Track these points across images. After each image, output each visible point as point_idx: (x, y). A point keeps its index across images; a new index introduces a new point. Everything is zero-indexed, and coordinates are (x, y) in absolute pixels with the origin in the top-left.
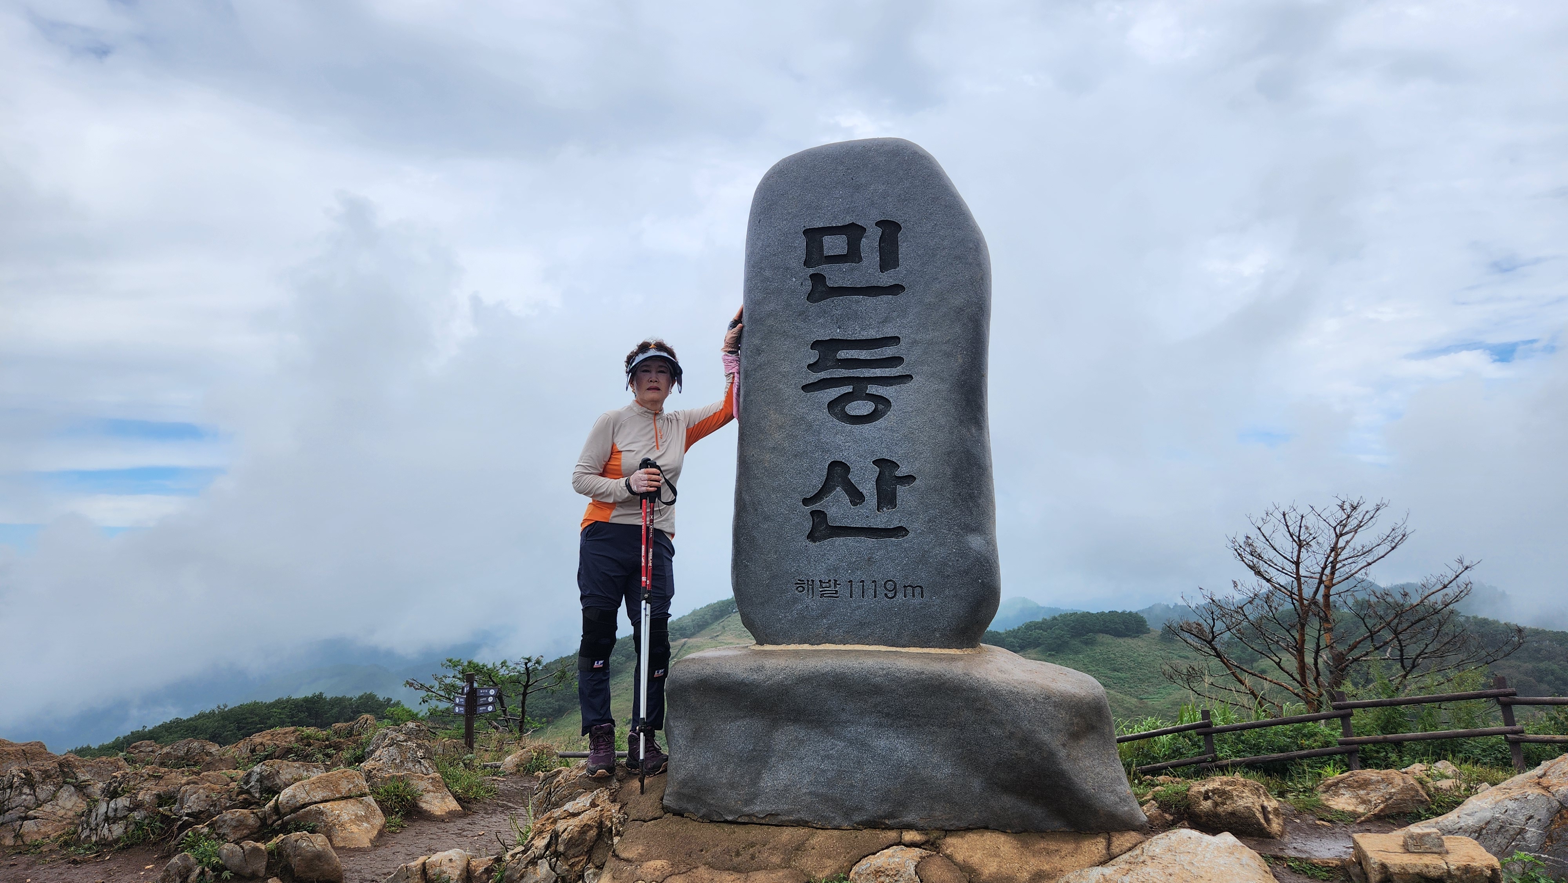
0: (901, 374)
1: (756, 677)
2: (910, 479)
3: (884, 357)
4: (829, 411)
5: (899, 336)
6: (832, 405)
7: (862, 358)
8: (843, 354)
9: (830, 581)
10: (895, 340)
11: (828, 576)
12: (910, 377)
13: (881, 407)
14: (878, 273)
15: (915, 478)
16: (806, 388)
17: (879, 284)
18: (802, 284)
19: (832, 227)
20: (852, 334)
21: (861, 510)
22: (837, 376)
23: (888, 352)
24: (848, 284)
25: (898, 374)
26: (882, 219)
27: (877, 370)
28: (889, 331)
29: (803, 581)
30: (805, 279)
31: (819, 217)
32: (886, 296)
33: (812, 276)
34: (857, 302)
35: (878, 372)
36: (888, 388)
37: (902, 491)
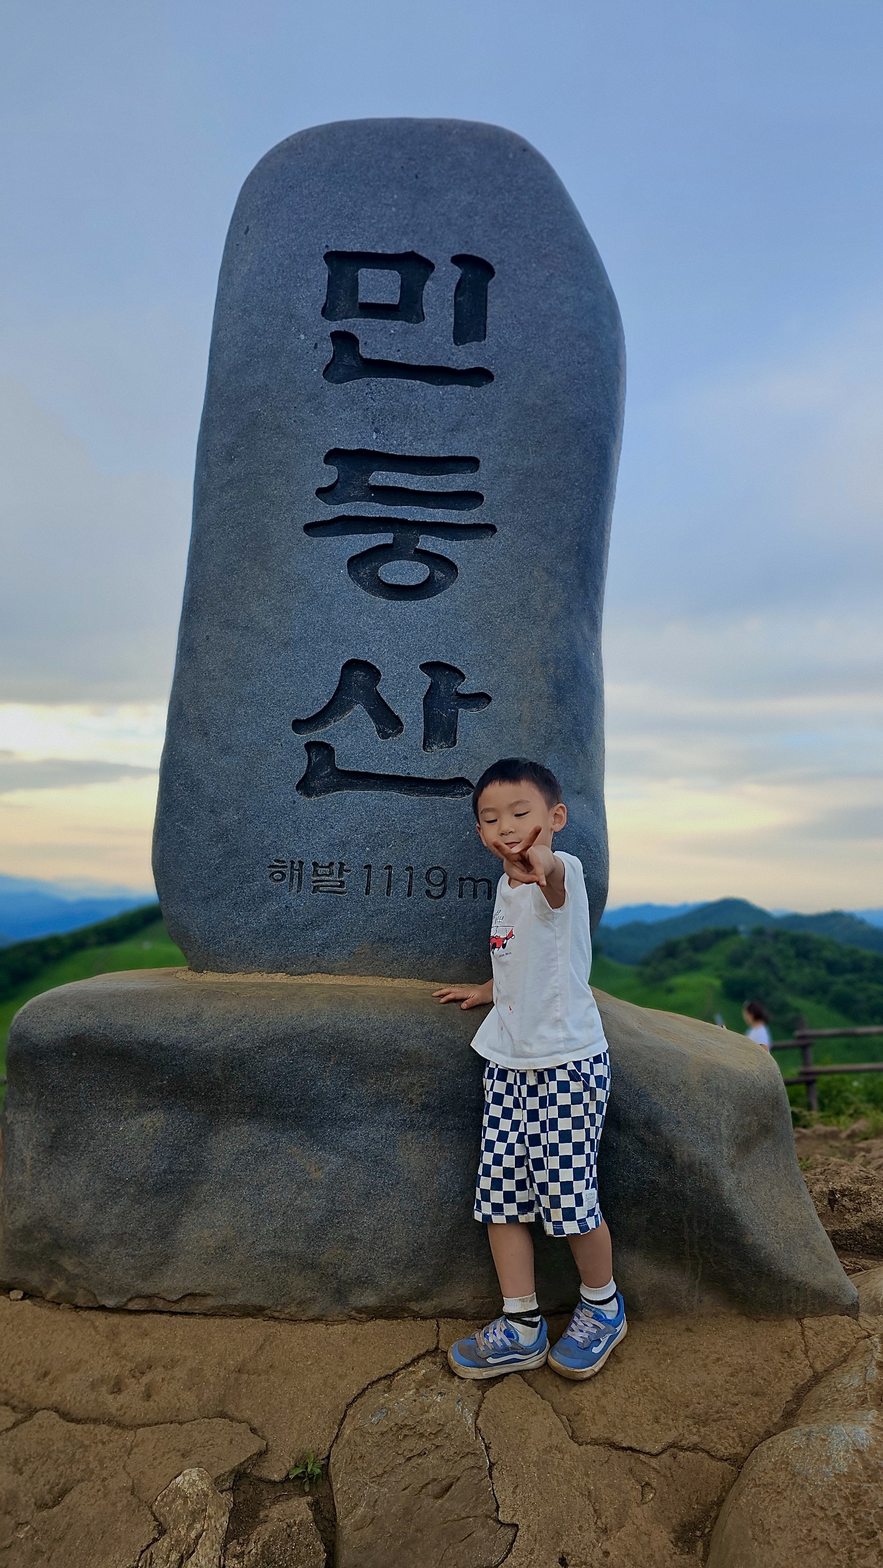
0: (477, 522)
1: (183, 1035)
2: (481, 698)
3: (450, 490)
4: (350, 573)
5: (478, 457)
6: (355, 562)
7: (412, 488)
8: (380, 478)
9: (332, 864)
10: (472, 463)
11: (330, 856)
12: (492, 528)
13: (439, 575)
14: (450, 345)
15: (489, 699)
16: (311, 528)
17: (450, 365)
18: (316, 347)
19: (376, 254)
20: (399, 445)
21: (395, 744)
22: (367, 515)
23: (457, 482)
24: (396, 358)
25: (472, 522)
26: (464, 252)
27: (436, 510)
28: (461, 448)
29: (284, 862)
30: (323, 339)
31: (354, 233)
32: (461, 387)
33: (336, 336)
34: (411, 391)
35: (439, 515)
36: (454, 543)
37: (466, 717)
